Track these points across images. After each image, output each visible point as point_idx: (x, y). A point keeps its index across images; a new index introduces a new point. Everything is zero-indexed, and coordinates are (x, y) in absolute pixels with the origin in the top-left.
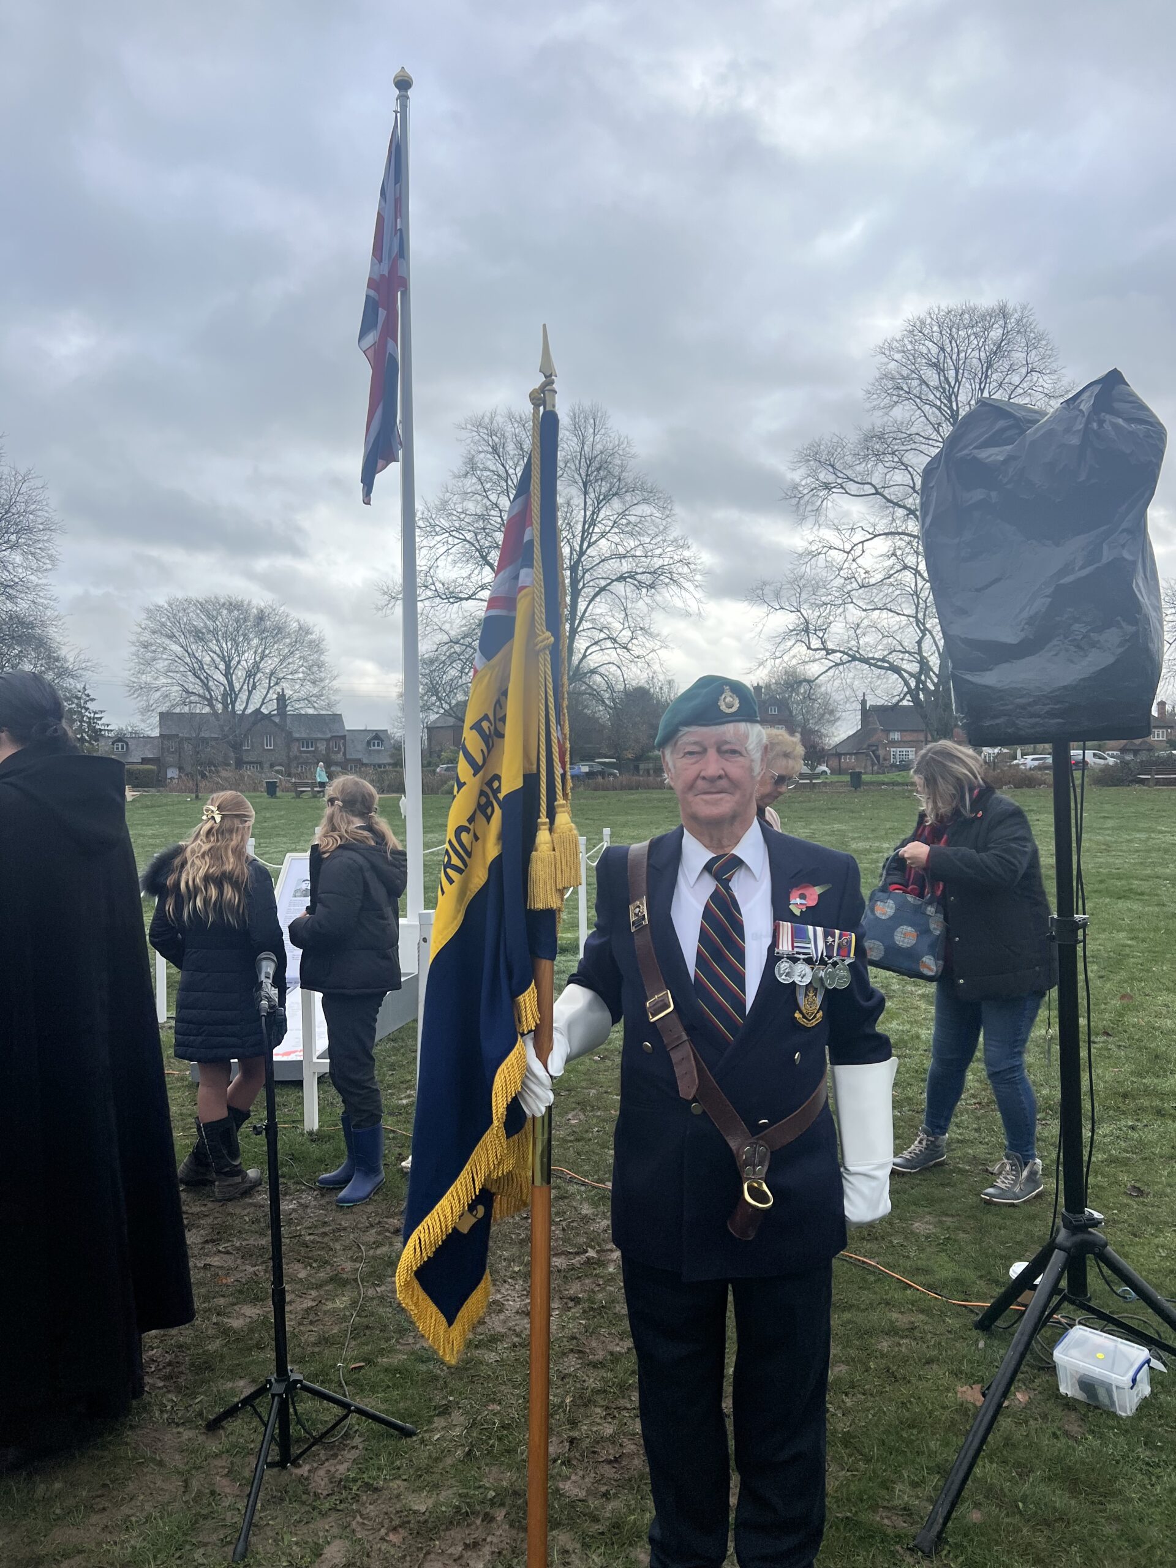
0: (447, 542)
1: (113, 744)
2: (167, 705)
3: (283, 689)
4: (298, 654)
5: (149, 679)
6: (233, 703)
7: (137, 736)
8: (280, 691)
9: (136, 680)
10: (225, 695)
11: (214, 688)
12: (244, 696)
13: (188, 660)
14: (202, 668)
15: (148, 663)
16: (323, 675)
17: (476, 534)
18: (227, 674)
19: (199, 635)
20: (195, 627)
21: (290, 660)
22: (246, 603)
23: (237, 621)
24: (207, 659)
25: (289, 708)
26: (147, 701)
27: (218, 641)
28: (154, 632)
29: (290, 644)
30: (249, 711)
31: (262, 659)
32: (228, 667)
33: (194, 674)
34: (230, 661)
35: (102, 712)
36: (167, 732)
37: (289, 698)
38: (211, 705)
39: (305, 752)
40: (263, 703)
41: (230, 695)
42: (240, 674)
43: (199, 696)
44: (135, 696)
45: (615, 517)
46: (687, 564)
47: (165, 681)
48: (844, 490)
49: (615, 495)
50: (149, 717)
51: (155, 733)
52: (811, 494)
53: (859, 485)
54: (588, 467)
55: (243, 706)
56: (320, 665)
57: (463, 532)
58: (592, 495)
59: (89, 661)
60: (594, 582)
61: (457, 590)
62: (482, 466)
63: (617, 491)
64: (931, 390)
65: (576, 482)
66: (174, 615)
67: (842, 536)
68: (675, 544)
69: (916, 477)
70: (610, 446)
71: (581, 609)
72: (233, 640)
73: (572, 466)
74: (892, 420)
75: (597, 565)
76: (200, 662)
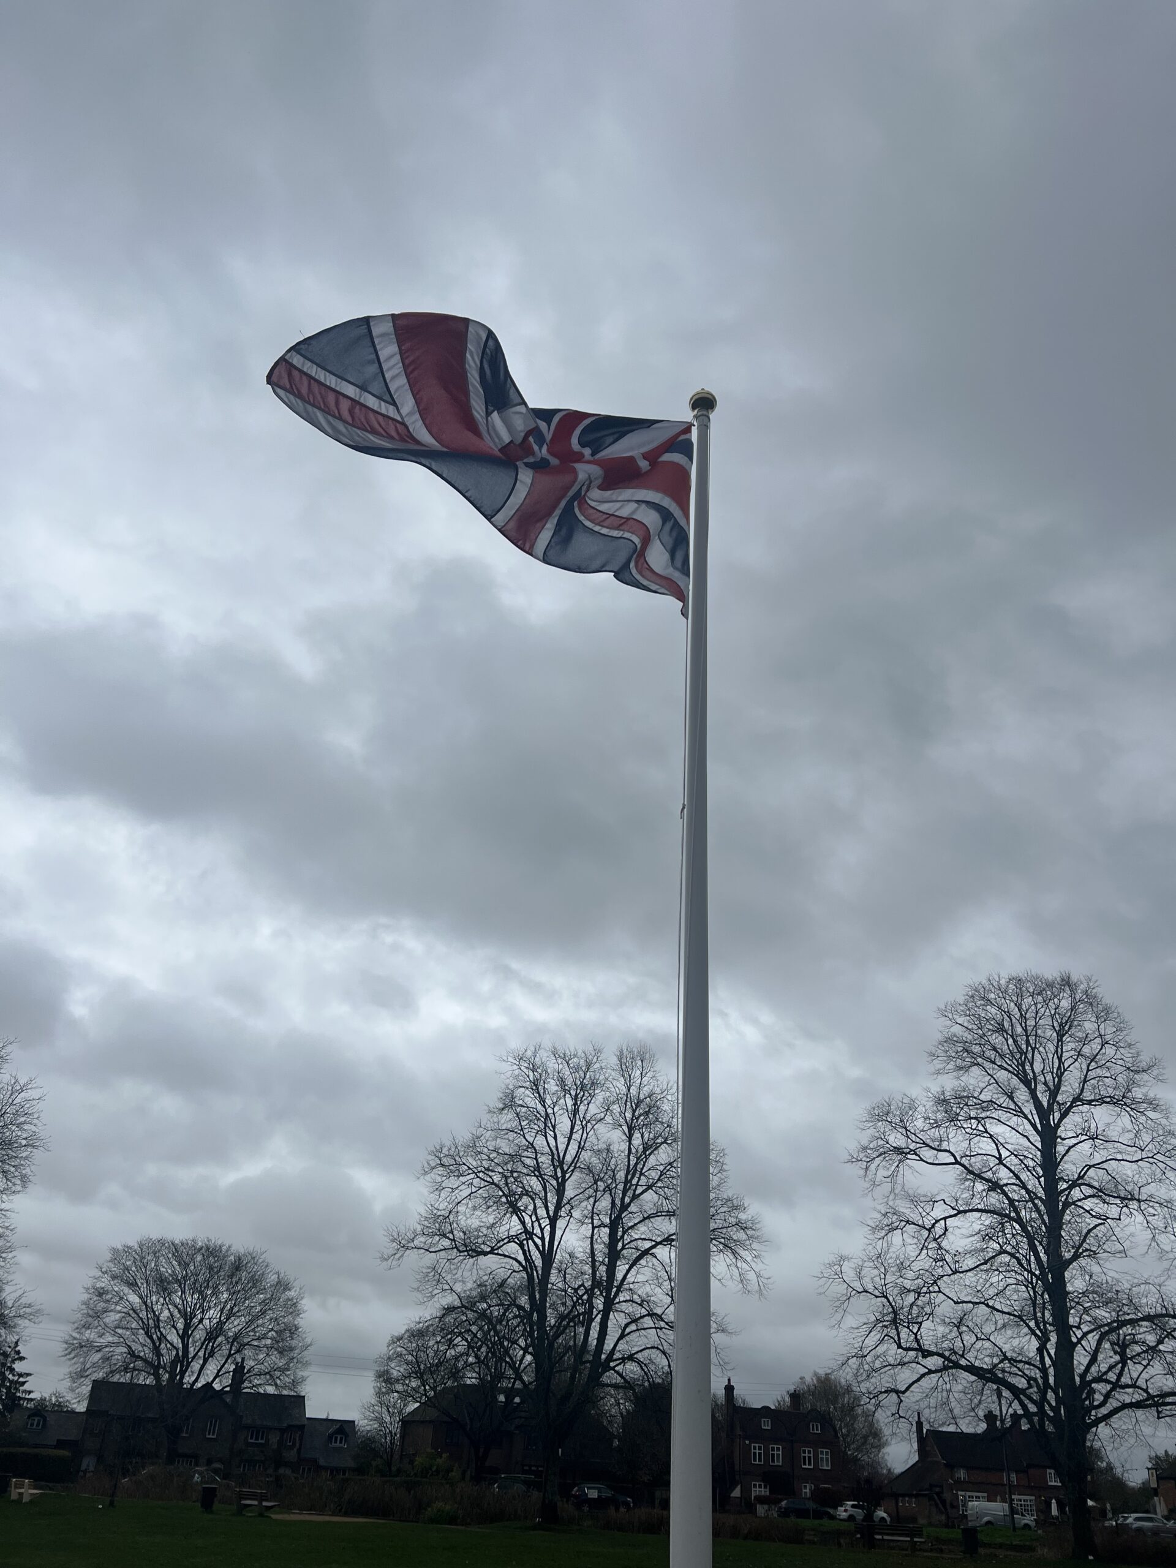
0: (472, 1184)
1: (29, 1417)
2: (105, 1370)
3: (243, 1359)
4: (270, 1314)
5: (93, 1336)
6: (183, 1373)
7: (59, 1410)
8: (240, 1360)
9: (77, 1336)
10: (174, 1363)
11: (164, 1352)
12: (196, 1366)
13: (143, 1314)
14: (157, 1327)
15: (97, 1316)
16: (293, 1343)
17: (506, 1178)
18: (185, 1336)
19: (163, 1285)
20: (162, 1274)
21: (260, 1322)
22: (224, 1249)
23: (211, 1268)
24: (166, 1315)
25: (246, 1384)
26: (84, 1363)
27: (183, 1292)
28: (114, 1277)
29: (264, 1301)
30: (199, 1385)
31: (228, 1318)
32: (187, 1326)
33: (146, 1333)
34: (191, 1319)
35: (28, 1375)
36: (94, 1407)
37: (249, 1371)
38: (156, 1375)
39: (252, 1444)
40: (217, 1376)
41: (183, 1361)
42: (199, 1335)
43: (146, 1361)
44: (72, 1356)
45: (662, 1168)
46: (744, 1229)
47: (110, 1339)
48: (919, 1156)
49: (662, 1143)
50: (81, 1385)
51: (82, 1407)
52: (881, 1158)
53: (936, 1152)
54: (634, 1111)
55: (193, 1378)
56: (292, 1330)
57: (490, 1173)
58: (637, 1140)
59: (30, 1306)
60: (635, 1243)
61: (480, 1241)
62: (521, 1102)
63: (666, 1139)
64: (1001, 1056)
65: (621, 1126)
66: (143, 1258)
67: (921, 1210)
68: (729, 1204)
69: (1000, 1147)
70: (658, 1091)
71: (619, 1276)
72: (201, 1293)
73: (616, 1108)
74: (963, 1084)
75: (640, 1222)
76: (157, 1319)
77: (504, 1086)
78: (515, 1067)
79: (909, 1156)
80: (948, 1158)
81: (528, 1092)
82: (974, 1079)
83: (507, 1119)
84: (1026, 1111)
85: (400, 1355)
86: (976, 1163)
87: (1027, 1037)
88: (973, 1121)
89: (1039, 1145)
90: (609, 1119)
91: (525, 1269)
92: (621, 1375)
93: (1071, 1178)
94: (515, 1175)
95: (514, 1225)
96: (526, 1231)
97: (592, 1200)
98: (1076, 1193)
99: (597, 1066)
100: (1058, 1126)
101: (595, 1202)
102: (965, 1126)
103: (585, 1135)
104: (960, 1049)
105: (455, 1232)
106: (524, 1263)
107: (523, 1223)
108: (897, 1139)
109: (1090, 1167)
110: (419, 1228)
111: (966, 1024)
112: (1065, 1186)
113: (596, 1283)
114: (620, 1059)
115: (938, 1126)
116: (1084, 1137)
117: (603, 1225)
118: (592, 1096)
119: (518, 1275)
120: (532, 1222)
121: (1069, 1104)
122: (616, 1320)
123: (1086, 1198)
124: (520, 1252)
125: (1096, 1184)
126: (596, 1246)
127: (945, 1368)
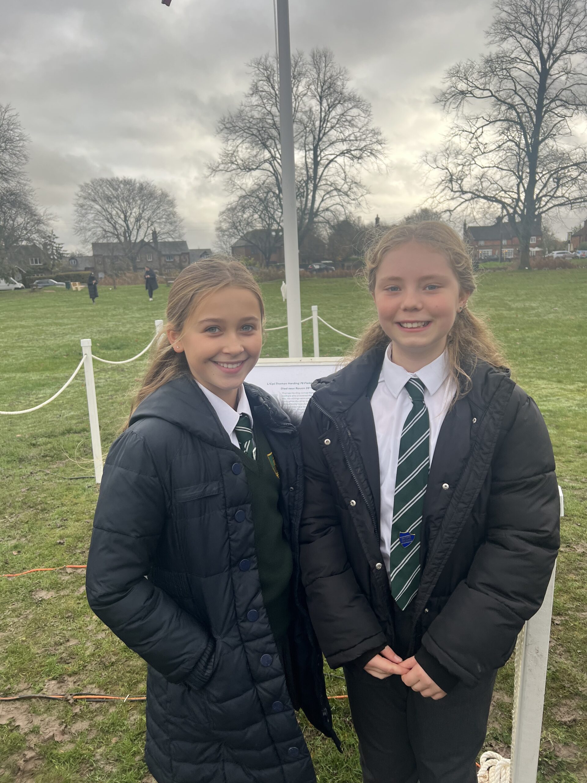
0: (243, 136)
1: (70, 260)
2: (95, 238)
3: (155, 228)
4: (162, 208)
5: (85, 225)
6: (130, 236)
7: (81, 256)
9: (78, 225)
10: (125, 233)
11: (119, 228)
12: (135, 232)
13: (104, 213)
14: (112, 218)
15: (84, 216)
16: (175, 219)
17: (259, 131)
18: (125, 220)
19: (109, 200)
20: (107, 195)
21: (158, 211)
22: (133, 181)
23: (129, 190)
24: (114, 213)
25: (159, 238)
26: (85, 236)
27: (119, 202)
28: (85, 198)
29: (157, 203)
30: (138, 241)
31: (143, 211)
32: (125, 217)
33: (108, 221)
34: (126, 213)
35: (62, 244)
36: (96, 253)
37: (159, 233)
38: (118, 238)
39: (168, 262)
40: (145, 236)
41: (128, 231)
42: (132, 220)
43: (111, 233)
44: (78, 234)
45: (338, 117)
46: (380, 144)
47: (93, 225)
48: (473, 94)
49: (338, 103)
50: (86, 246)
51: (91, 254)
52: (453, 98)
53: (482, 91)
54: (322, 87)
55: (135, 238)
56: (174, 214)
57: (252, 130)
58: (325, 104)
59: (51, 214)
60: (326, 157)
61: (250, 164)
62: (261, 89)
63: (340, 101)
64: (526, 29)
65: (315, 96)
66: (95, 189)
67: (471, 123)
68: (373, 132)
69: (517, 84)
70: (334, 74)
71: (320, 173)
72: (127, 201)
73: (313, 87)
74: (502, 49)
75: (328, 146)
76: (110, 214)
77: (252, 81)
78: (256, 69)
79: (467, 95)
80: (487, 93)
81: (265, 83)
82: (509, 45)
83: (255, 100)
84: (535, 61)
85: (225, 220)
86: (502, 95)
87: (543, 15)
88: (504, 71)
89: (538, 81)
90: (309, 94)
91: (274, 175)
92: (324, 218)
93: (551, 97)
94: (264, 129)
95: (267, 155)
96: (272, 156)
97: (304, 138)
98: (553, 105)
99: (301, 63)
100: (550, 68)
101: (306, 138)
102: (499, 74)
103: (297, 104)
104: (502, 27)
105: (238, 161)
106: (273, 172)
107: (270, 152)
108: (462, 86)
109: (563, 89)
110: (220, 161)
111: (510, 11)
112: (548, 102)
113: (309, 177)
114: (313, 57)
115: (486, 76)
116: (563, 73)
117: (310, 150)
118: (299, 81)
119: (270, 178)
120: (275, 152)
121: (558, 55)
122: (320, 193)
123: (558, 107)
124: (271, 167)
125: (564, 99)
126: (307, 160)
127: (472, 198)
